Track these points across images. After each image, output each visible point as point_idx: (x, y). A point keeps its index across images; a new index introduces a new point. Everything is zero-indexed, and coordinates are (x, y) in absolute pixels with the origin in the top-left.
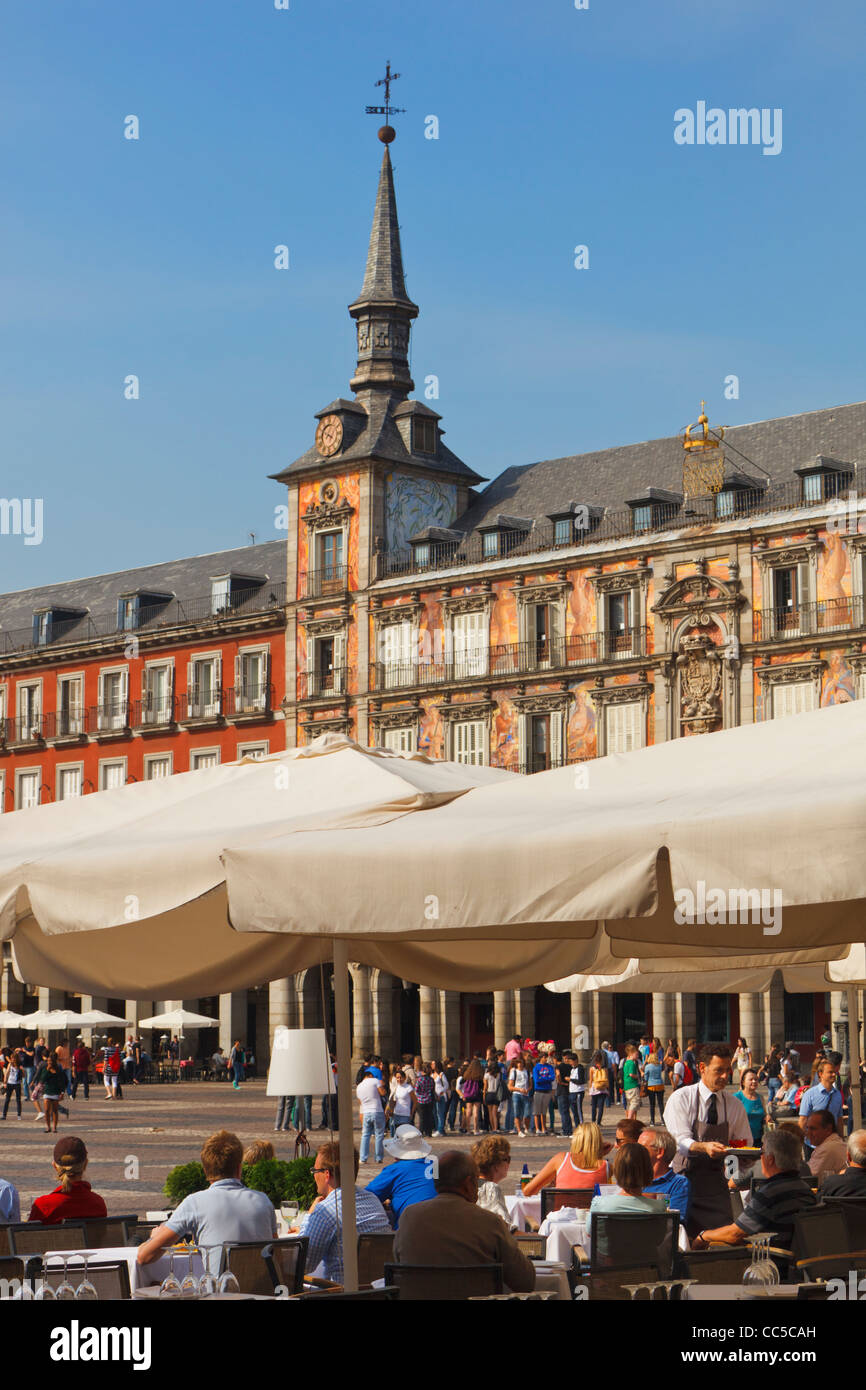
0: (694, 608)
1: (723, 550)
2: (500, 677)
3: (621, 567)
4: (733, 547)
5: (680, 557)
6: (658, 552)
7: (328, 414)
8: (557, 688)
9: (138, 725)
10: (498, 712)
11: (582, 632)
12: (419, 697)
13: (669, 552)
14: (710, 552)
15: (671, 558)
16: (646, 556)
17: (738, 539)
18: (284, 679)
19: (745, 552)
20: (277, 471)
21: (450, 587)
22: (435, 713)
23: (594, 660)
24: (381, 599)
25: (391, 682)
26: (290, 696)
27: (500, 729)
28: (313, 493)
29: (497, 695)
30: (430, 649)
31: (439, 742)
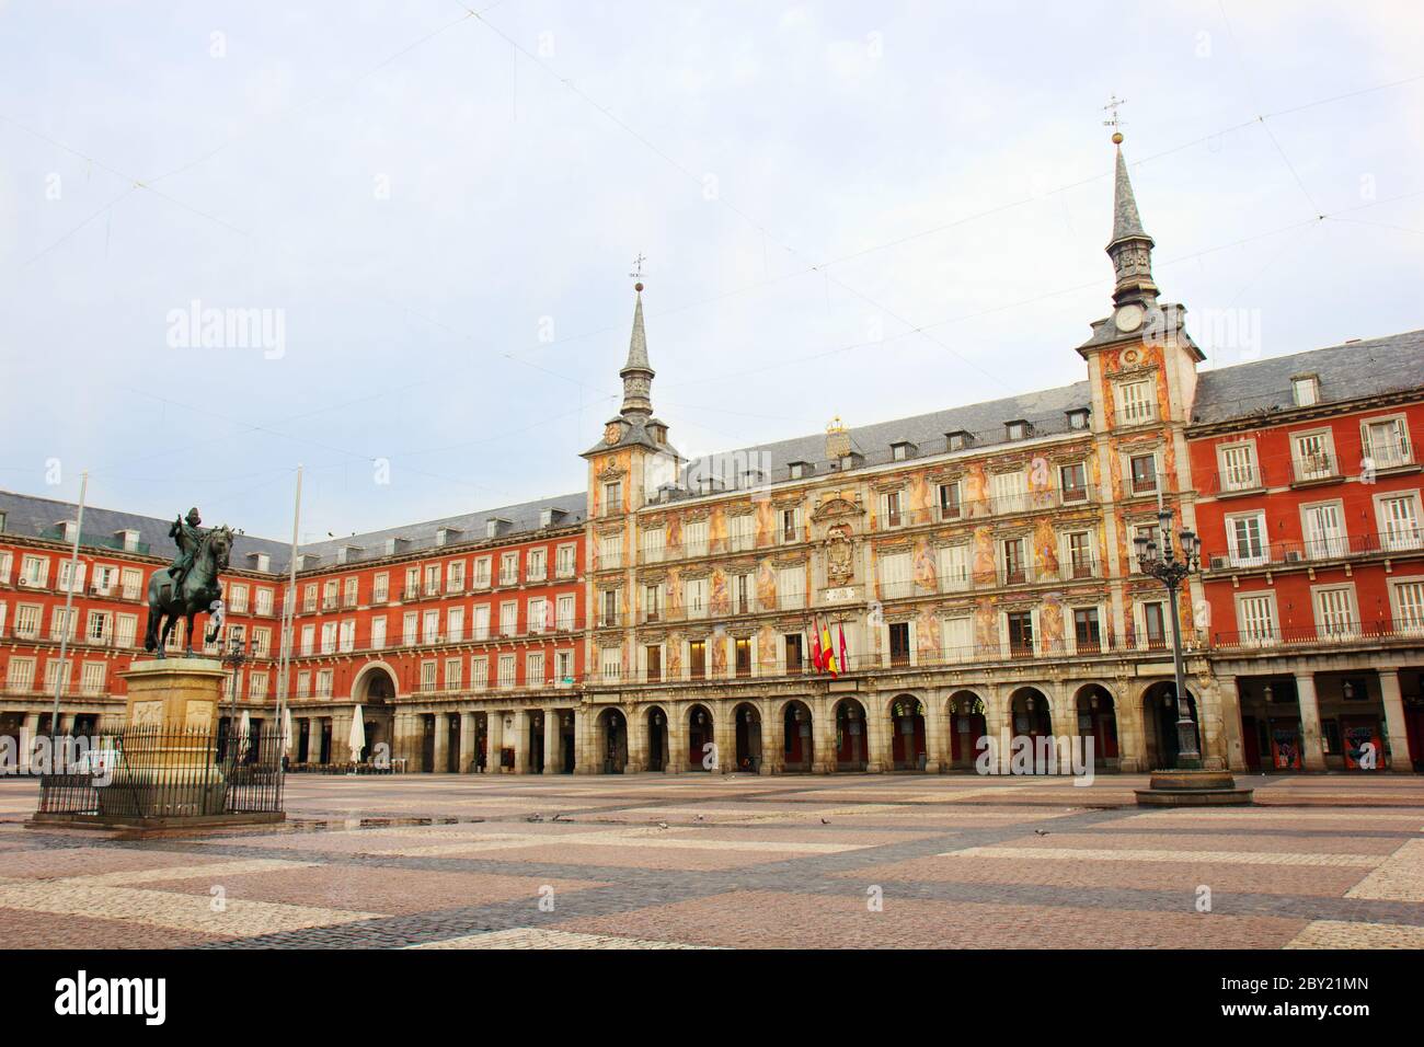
0: (834, 516)
1: (852, 485)
2: (717, 556)
3: (789, 496)
4: (858, 484)
5: (826, 490)
6: (812, 487)
7: (612, 423)
8: (751, 561)
9: (498, 586)
10: (715, 574)
11: (765, 530)
12: (667, 568)
13: (820, 487)
14: (844, 487)
15: (819, 491)
16: (806, 489)
17: (861, 479)
18: (585, 561)
19: (865, 486)
20: (583, 453)
21: (686, 509)
22: (677, 576)
23: (772, 546)
24: (643, 516)
25: (649, 559)
26: (589, 569)
27: (716, 584)
28: (605, 463)
29: (714, 565)
30: (673, 543)
31: (678, 591)
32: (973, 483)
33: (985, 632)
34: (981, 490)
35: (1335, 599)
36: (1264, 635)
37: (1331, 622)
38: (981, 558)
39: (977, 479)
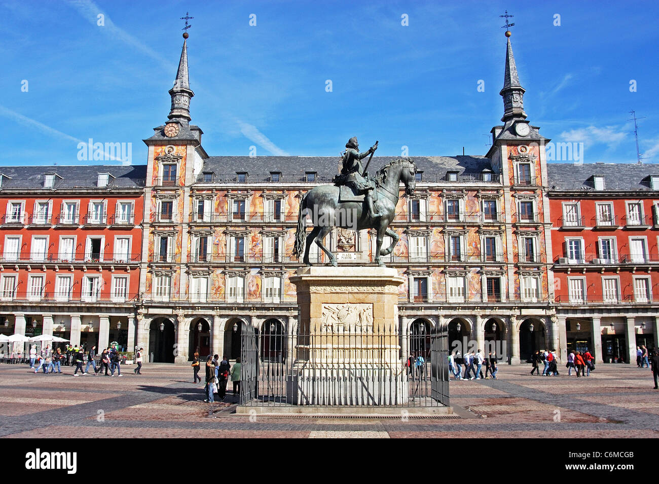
2: (256, 223)
8: (282, 229)
12: (215, 226)
18: (144, 213)
20: (146, 139)
21: (232, 190)
22: (222, 233)
24: (196, 190)
26: (146, 220)
27: (253, 241)
28: (162, 149)
29: (253, 229)
30: (220, 210)
31: (223, 243)
32: (434, 202)
33: (437, 286)
34: (438, 206)
35: (610, 283)
36: (579, 298)
37: (608, 294)
38: (436, 244)
39: (436, 200)
